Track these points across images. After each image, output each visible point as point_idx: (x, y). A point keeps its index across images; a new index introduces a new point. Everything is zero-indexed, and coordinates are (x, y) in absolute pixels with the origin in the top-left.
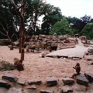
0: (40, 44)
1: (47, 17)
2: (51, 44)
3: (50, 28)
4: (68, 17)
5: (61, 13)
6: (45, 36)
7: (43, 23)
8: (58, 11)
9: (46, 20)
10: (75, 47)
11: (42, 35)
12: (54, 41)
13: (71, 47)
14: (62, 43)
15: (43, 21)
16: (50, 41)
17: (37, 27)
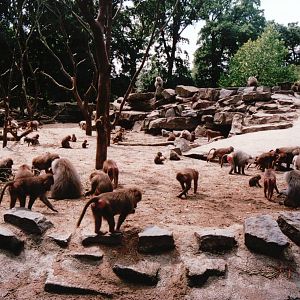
0: (177, 115)
1: (214, 29)
2: (213, 115)
3: (225, 63)
4: (286, 25)
5: (262, 11)
6: (197, 90)
7: (198, 46)
8: (251, 6)
9: (210, 37)
10: (291, 126)
11: (185, 88)
12: (225, 105)
13: (277, 125)
14: (251, 113)
15: (198, 43)
16: (213, 107)
17: (180, 60)
